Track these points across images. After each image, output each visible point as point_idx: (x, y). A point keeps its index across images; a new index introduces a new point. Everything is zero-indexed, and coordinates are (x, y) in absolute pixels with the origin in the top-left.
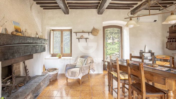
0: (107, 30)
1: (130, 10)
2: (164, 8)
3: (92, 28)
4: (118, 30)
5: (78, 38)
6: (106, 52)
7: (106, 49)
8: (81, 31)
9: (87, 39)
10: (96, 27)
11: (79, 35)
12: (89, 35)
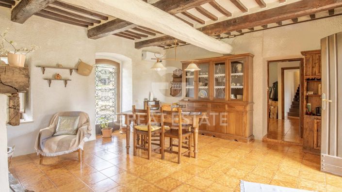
0: (97, 67)
1: (134, 42)
2: (168, 47)
3: (77, 61)
4: (114, 68)
5: (46, 78)
8: (54, 64)
10: (85, 60)
11: (50, 73)
12: (71, 75)
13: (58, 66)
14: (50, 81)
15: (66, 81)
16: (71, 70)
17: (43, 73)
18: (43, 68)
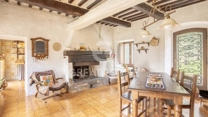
0: (180, 37)
4: (199, 35)
5: (138, 49)
6: (177, 66)
7: (177, 61)
8: (141, 42)
9: (147, 50)
11: (140, 46)
12: (149, 46)
13: (144, 43)
14: (139, 51)
15: (146, 50)
16: (148, 44)
17: (137, 47)
18: (137, 45)
